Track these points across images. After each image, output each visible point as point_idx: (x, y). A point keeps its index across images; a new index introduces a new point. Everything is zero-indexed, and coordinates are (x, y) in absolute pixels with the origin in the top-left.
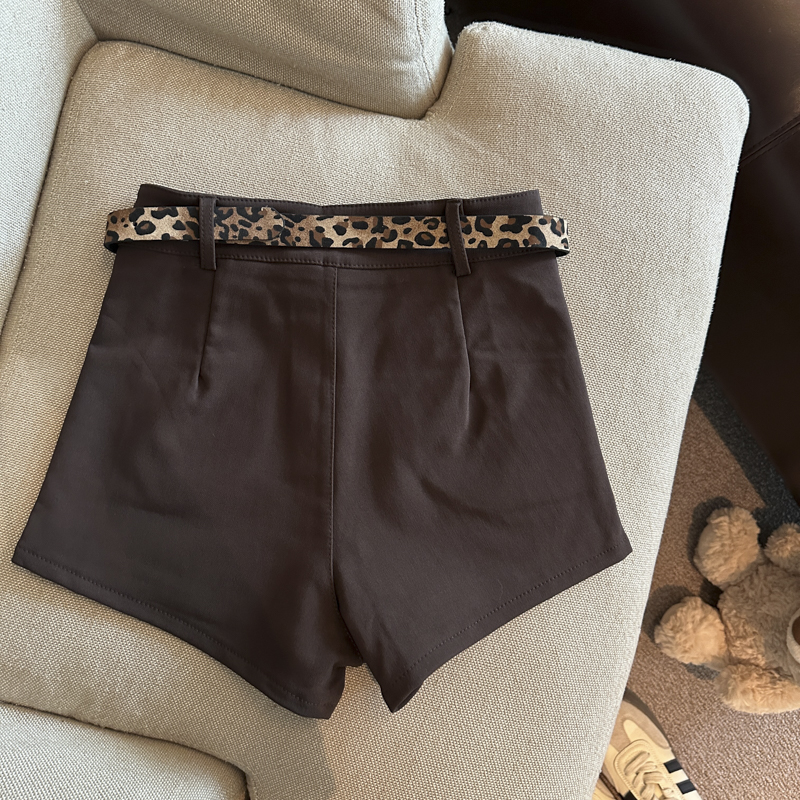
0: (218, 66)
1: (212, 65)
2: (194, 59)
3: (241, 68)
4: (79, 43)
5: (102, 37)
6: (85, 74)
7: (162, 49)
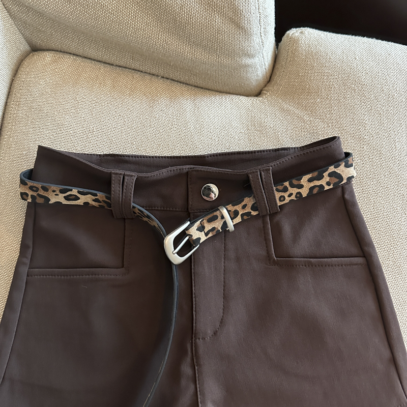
0: (117, 65)
1: (112, 65)
2: (100, 61)
3: (133, 66)
4: (18, 53)
5: (35, 49)
6: (22, 75)
7: (77, 55)
